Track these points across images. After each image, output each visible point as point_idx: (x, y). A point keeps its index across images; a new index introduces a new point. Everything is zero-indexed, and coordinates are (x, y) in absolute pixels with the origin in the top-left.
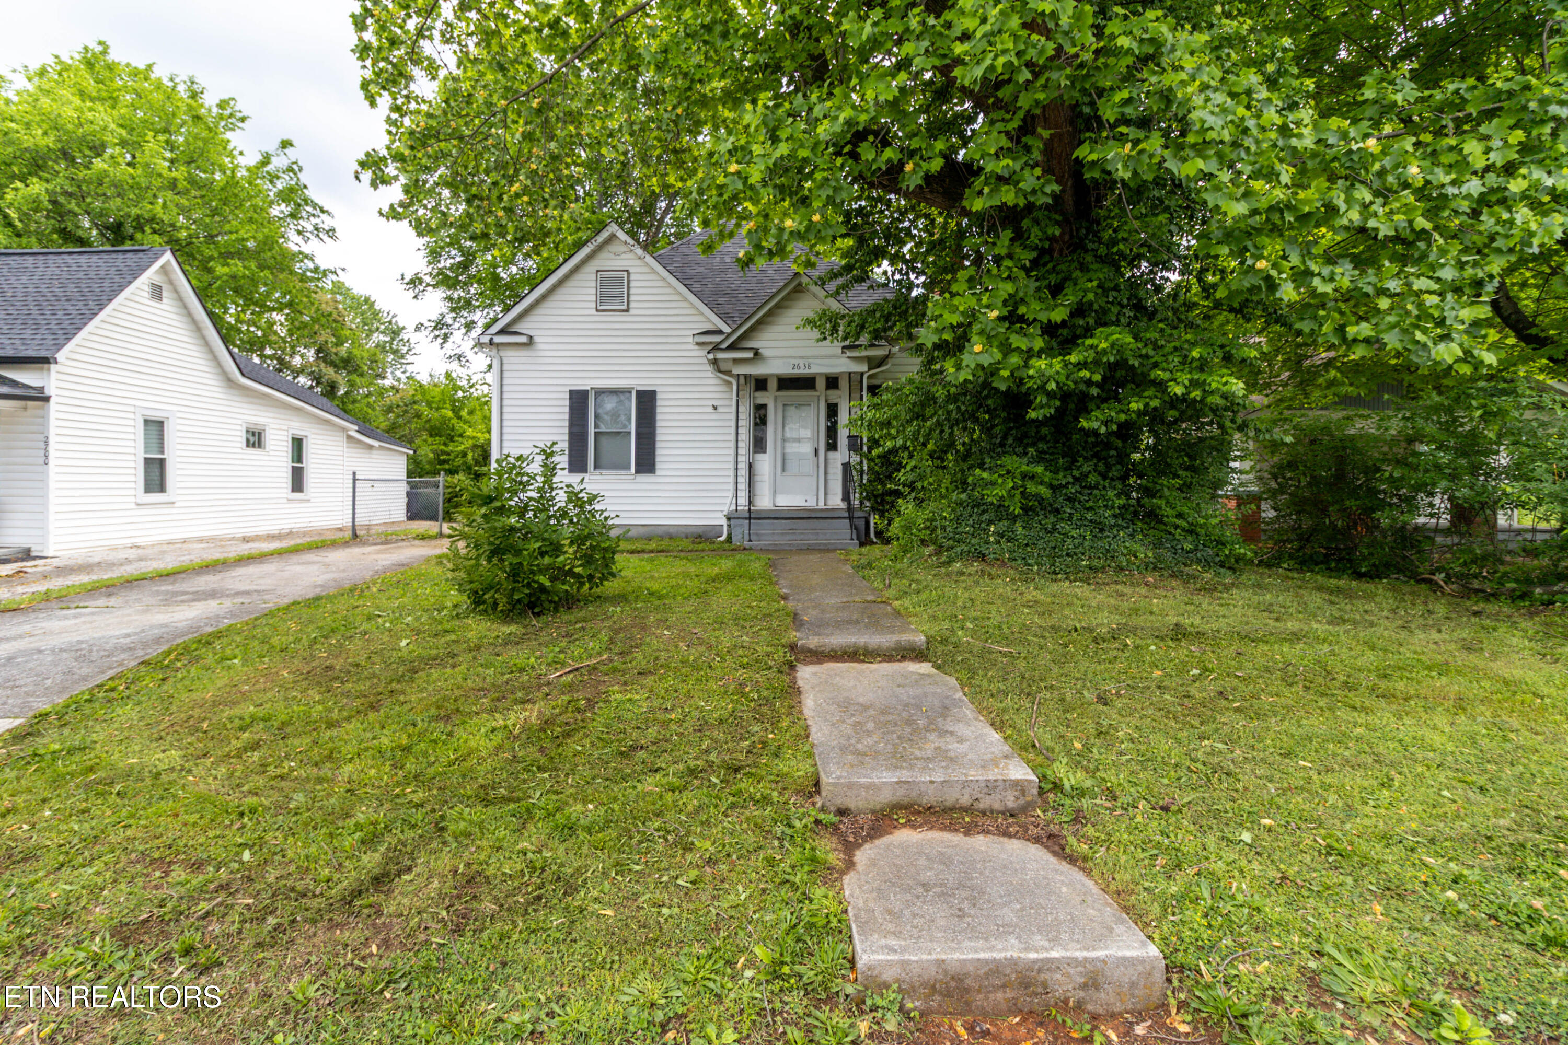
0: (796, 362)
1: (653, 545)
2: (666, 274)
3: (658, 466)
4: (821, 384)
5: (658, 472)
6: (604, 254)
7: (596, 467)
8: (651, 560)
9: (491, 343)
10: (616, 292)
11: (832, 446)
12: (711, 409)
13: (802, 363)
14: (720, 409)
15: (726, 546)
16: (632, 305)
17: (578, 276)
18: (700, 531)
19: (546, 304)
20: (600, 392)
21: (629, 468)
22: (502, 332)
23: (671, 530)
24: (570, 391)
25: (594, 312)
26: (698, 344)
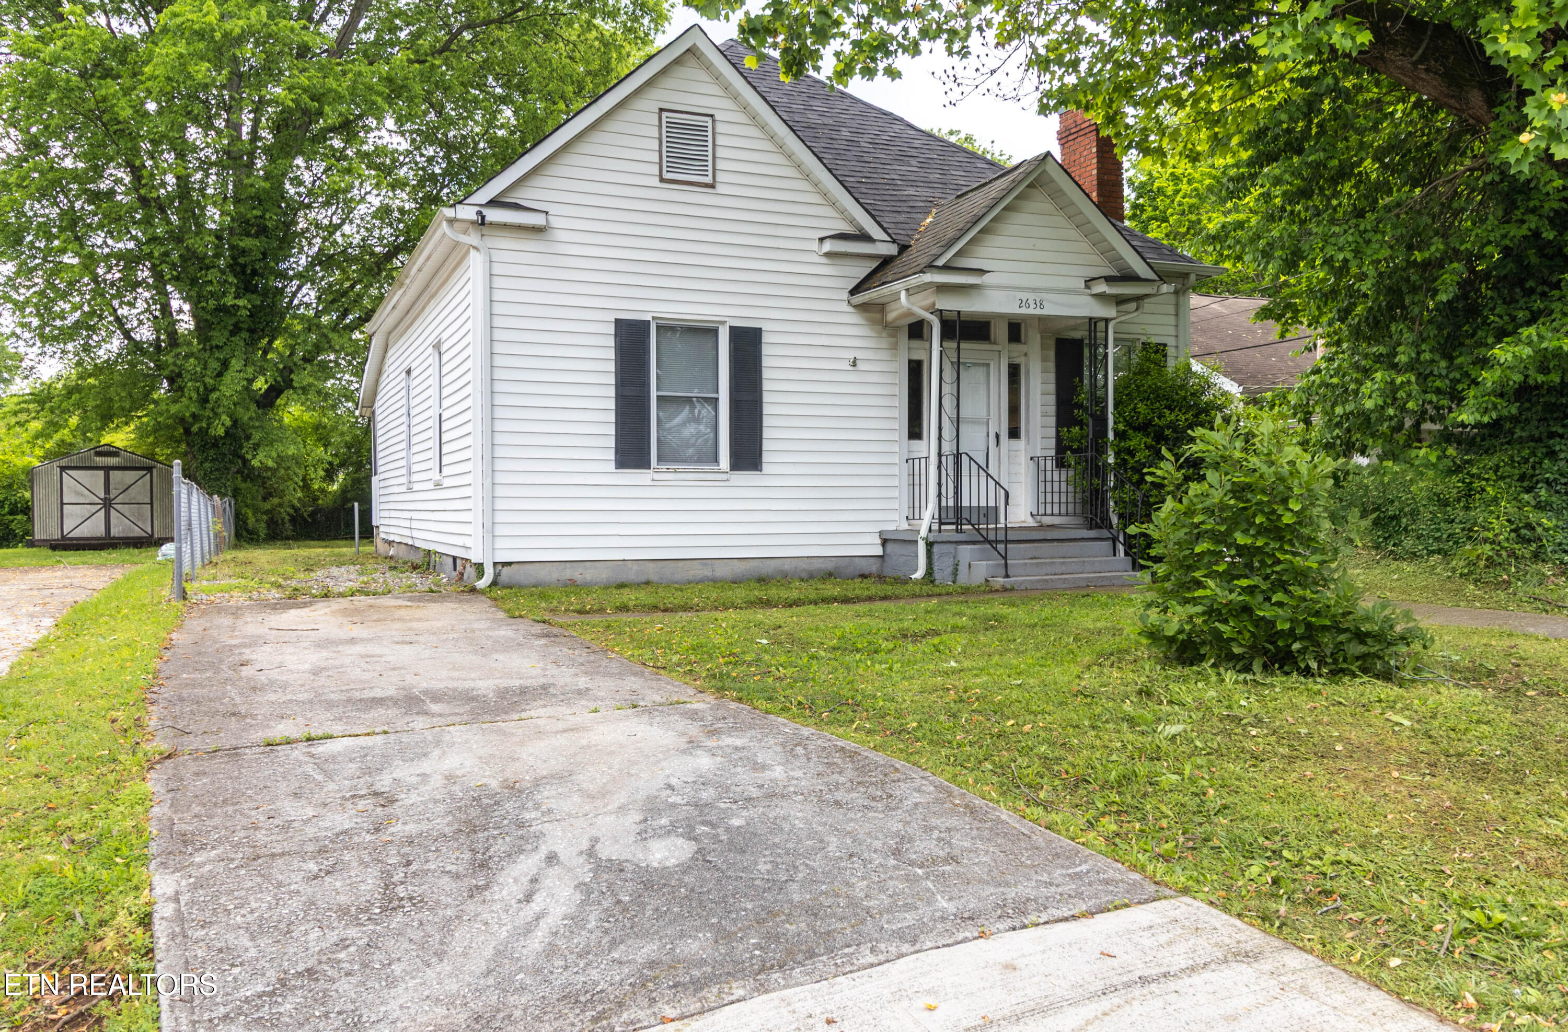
0: (1024, 296)
3: (766, 457)
4: (1000, 332)
5: (766, 468)
6: (669, 81)
7: (660, 459)
9: (482, 222)
10: (693, 151)
12: (846, 365)
13: (1031, 297)
14: (861, 366)
16: (720, 177)
17: (626, 115)
18: (830, 566)
19: (569, 158)
20: (666, 328)
21: (716, 460)
22: (494, 203)
23: (787, 566)
24: (617, 321)
25: (655, 182)
26: (828, 255)
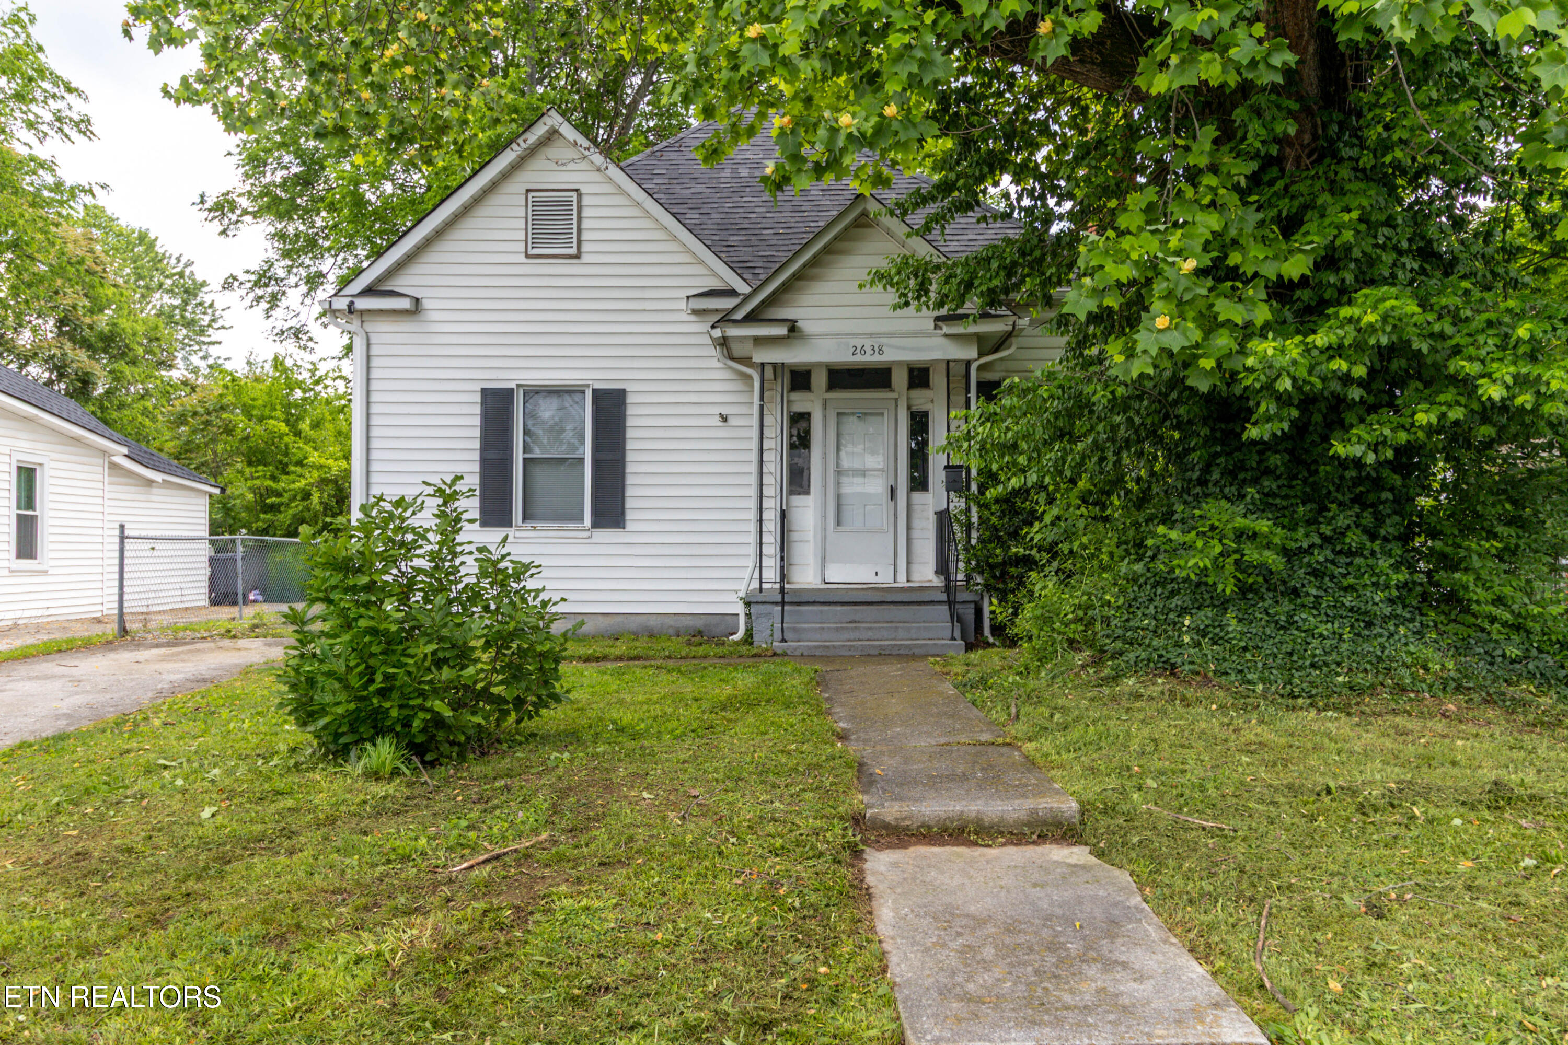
0: (859, 342)
1: (622, 648)
2: (641, 196)
3: (629, 516)
4: (900, 379)
5: (630, 526)
6: (538, 163)
7: (525, 518)
8: (620, 673)
9: (351, 309)
10: (559, 226)
11: (919, 483)
12: (717, 421)
13: (868, 343)
14: (732, 421)
15: (744, 649)
16: (586, 247)
17: (496, 200)
18: (699, 623)
19: (442, 245)
20: (533, 392)
21: (581, 519)
22: (369, 291)
23: (652, 622)
24: (483, 390)
25: (522, 258)
26: (695, 312)
